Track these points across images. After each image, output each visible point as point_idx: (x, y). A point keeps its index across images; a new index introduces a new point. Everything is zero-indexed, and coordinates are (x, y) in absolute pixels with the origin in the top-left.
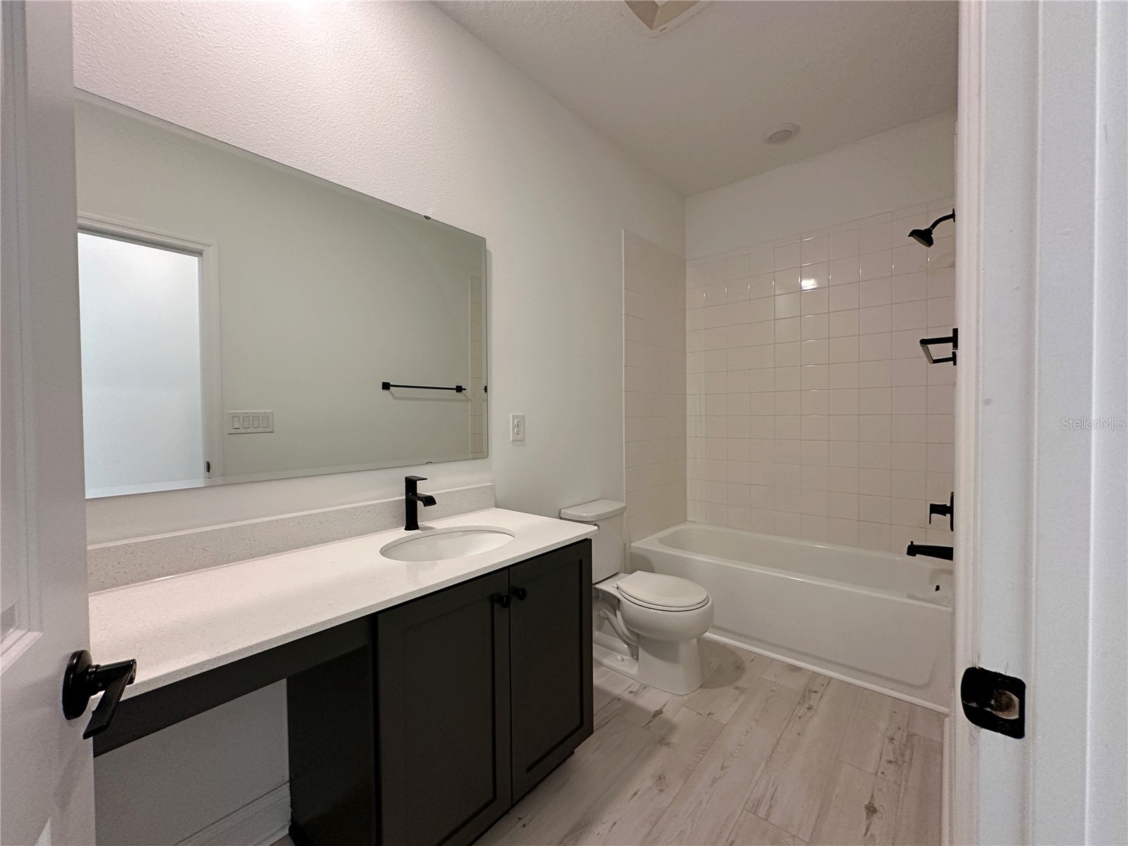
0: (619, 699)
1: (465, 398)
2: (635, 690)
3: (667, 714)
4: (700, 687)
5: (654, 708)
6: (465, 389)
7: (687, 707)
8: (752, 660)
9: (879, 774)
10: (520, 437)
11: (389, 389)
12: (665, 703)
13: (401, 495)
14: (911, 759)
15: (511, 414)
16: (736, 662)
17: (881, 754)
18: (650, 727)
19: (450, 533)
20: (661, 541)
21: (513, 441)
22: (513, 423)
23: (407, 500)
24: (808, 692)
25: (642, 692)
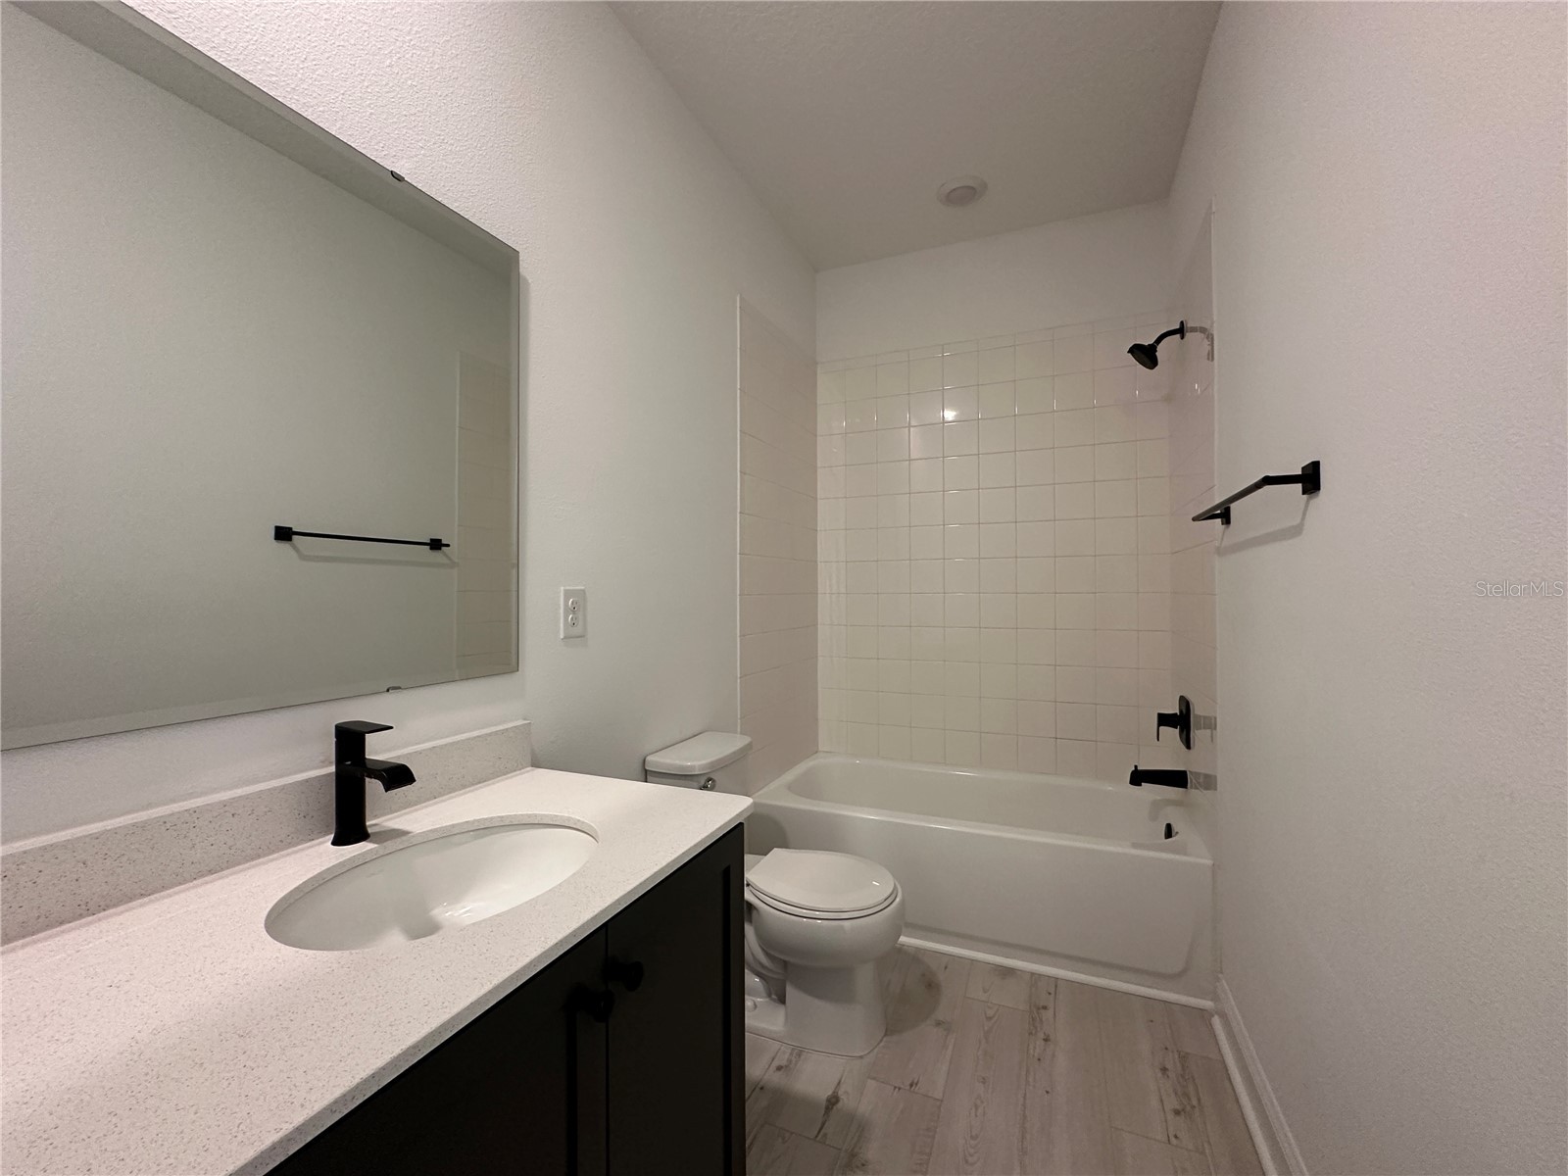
0: (762, 1088)
1: (448, 562)
2: (784, 1063)
3: (847, 1102)
4: (885, 1035)
5: (823, 1093)
6: (448, 545)
7: (874, 1079)
8: (946, 968)
9: (1173, 1139)
10: (577, 630)
11: (290, 539)
12: (837, 1081)
13: (324, 763)
14: (1199, 1100)
15: (562, 588)
16: (923, 975)
17: (1162, 1101)
18: (825, 1135)
19: (446, 837)
20: (792, 788)
21: (565, 638)
22: (566, 604)
23: (340, 776)
24: (1036, 1011)
25: (797, 1062)
